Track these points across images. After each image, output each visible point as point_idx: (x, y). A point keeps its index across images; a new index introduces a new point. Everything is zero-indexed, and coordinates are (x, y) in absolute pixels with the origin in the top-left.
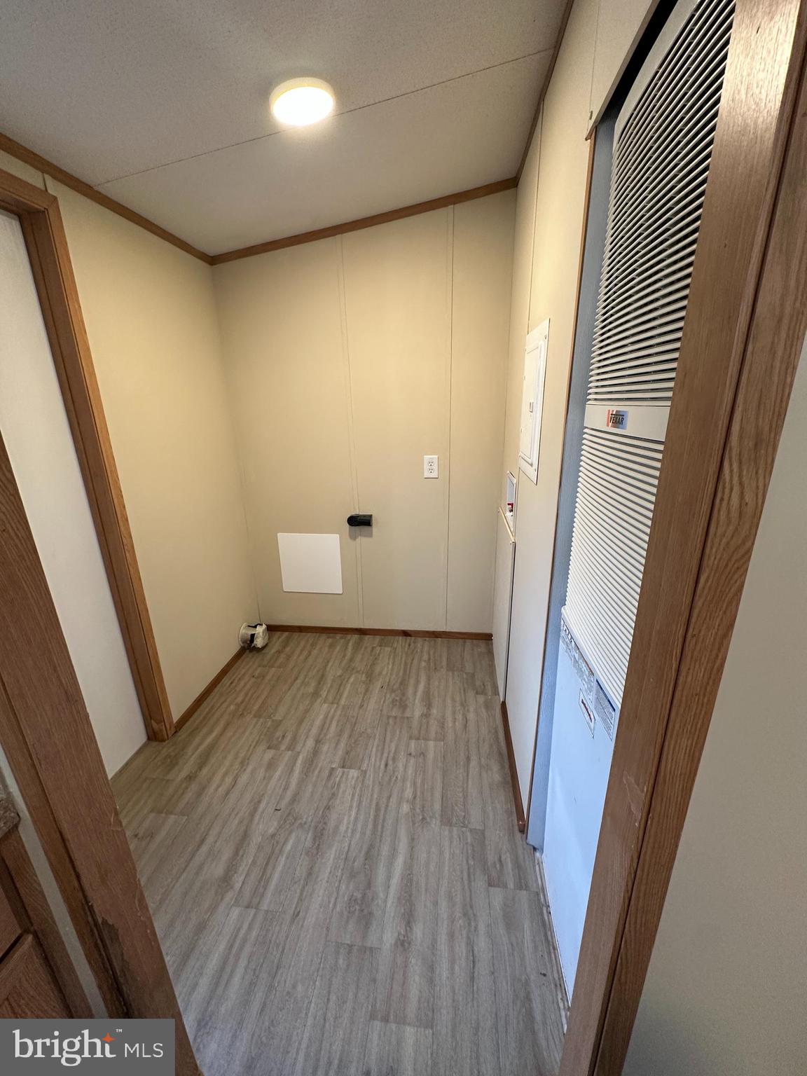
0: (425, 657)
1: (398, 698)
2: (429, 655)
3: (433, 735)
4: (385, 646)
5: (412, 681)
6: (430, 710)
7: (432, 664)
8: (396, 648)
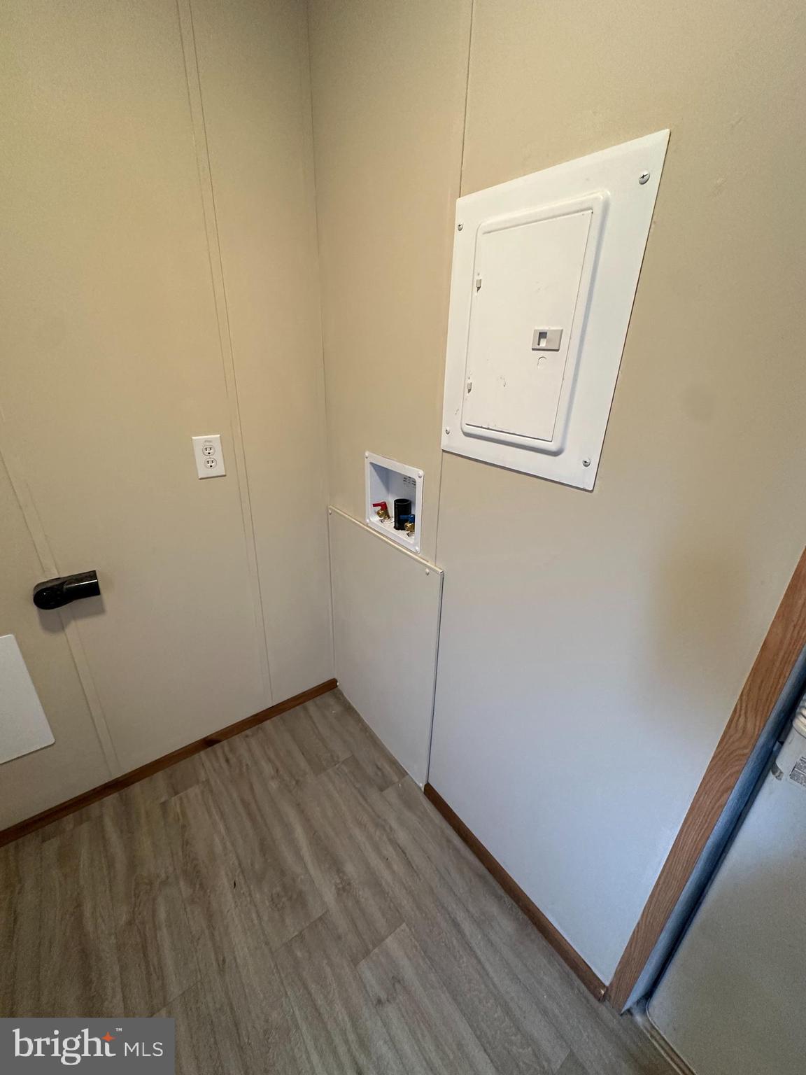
0: (268, 769)
1: (279, 889)
2: (269, 760)
3: (381, 923)
4: (186, 789)
5: (278, 832)
6: (344, 872)
7: (287, 778)
8: (208, 781)
